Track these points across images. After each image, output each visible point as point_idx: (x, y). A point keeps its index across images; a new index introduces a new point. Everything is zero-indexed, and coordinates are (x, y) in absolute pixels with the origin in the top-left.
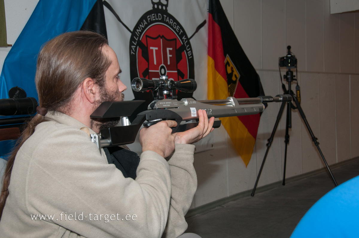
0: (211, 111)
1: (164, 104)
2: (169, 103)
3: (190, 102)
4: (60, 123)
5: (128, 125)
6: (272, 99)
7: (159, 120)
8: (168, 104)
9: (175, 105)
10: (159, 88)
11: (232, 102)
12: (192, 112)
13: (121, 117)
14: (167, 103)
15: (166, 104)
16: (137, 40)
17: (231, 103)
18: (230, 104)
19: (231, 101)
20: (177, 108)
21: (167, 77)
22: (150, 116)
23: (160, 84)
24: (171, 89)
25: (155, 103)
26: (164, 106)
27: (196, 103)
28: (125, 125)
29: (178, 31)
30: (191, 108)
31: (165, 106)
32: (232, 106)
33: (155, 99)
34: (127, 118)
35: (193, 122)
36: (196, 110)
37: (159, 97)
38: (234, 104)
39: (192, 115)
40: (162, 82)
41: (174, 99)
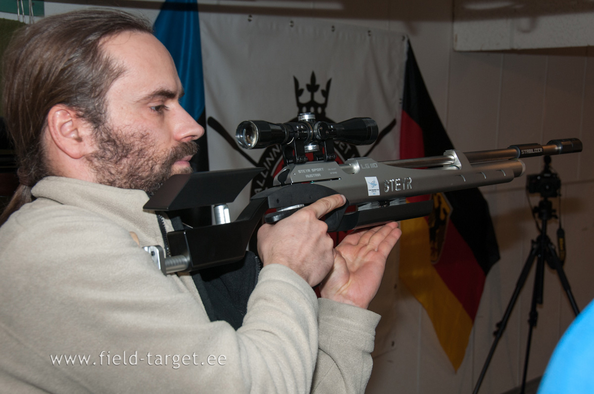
0: (411, 182)
1: (309, 173)
2: (320, 169)
3: (364, 166)
4: (62, 204)
5: (228, 221)
6: (541, 149)
7: (298, 206)
8: (316, 172)
9: (331, 173)
10: (296, 140)
11: (454, 160)
12: (370, 187)
13: (213, 206)
14: (314, 170)
15: (311, 173)
16: (265, 176)
17: (452, 162)
18: (452, 165)
19: (452, 157)
20: (338, 179)
21: (313, 115)
22: (278, 201)
23: (296, 132)
24: (323, 141)
25: (288, 171)
26: (307, 176)
27: (377, 167)
28: (222, 222)
29: (342, 148)
30: (366, 178)
31: (309, 177)
32: (455, 168)
33: (289, 163)
34: (225, 208)
35: (373, 206)
36: (377, 182)
37: (297, 159)
38: (459, 165)
39: (369, 191)
40: (302, 127)
41: (329, 160)
